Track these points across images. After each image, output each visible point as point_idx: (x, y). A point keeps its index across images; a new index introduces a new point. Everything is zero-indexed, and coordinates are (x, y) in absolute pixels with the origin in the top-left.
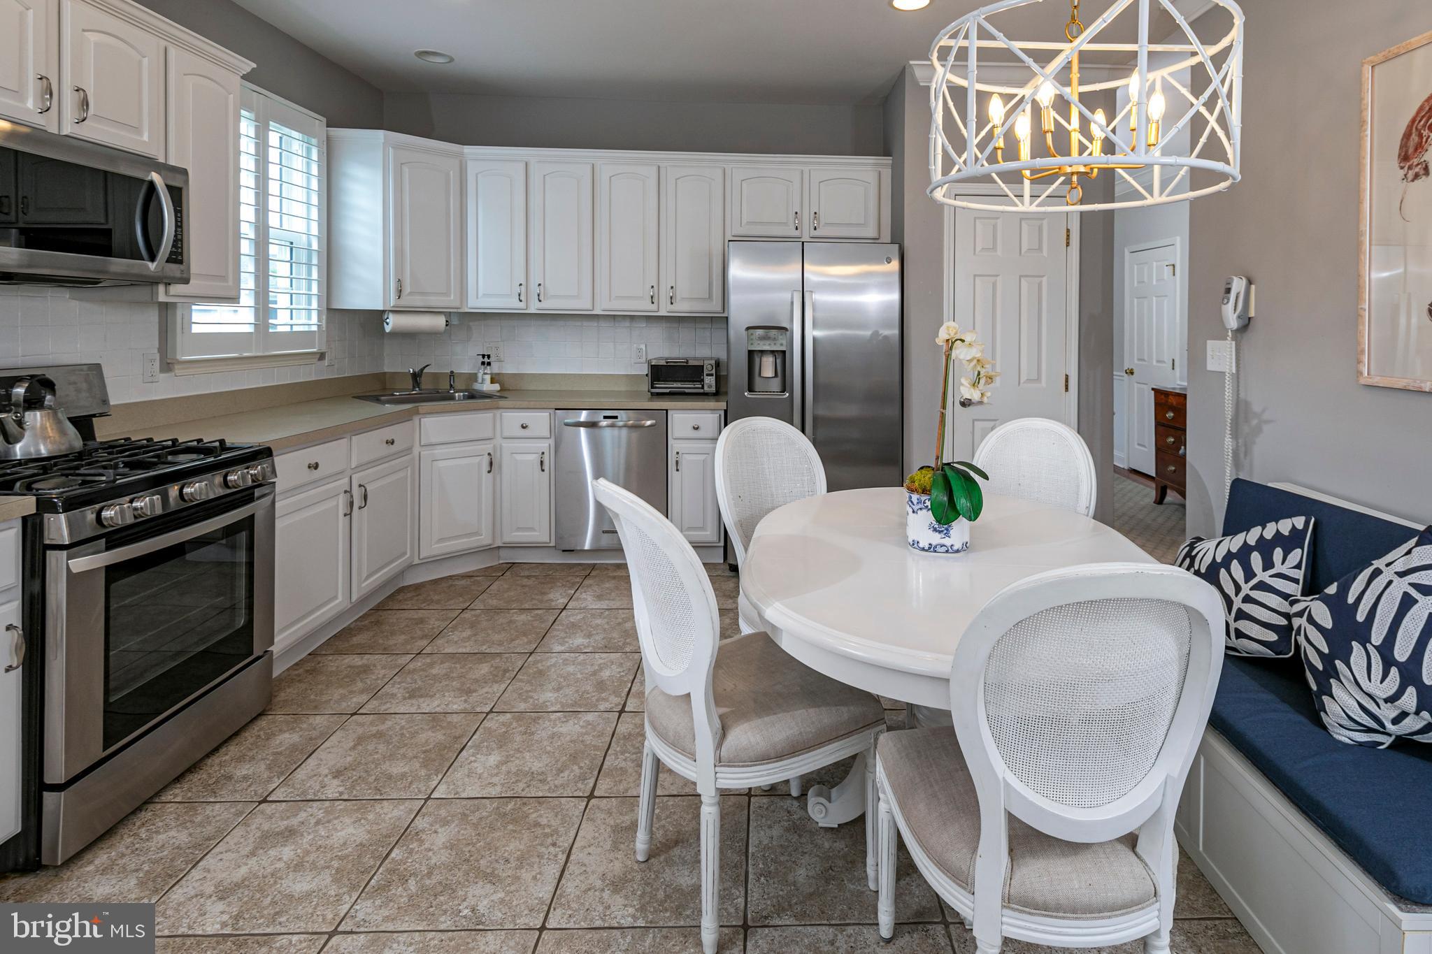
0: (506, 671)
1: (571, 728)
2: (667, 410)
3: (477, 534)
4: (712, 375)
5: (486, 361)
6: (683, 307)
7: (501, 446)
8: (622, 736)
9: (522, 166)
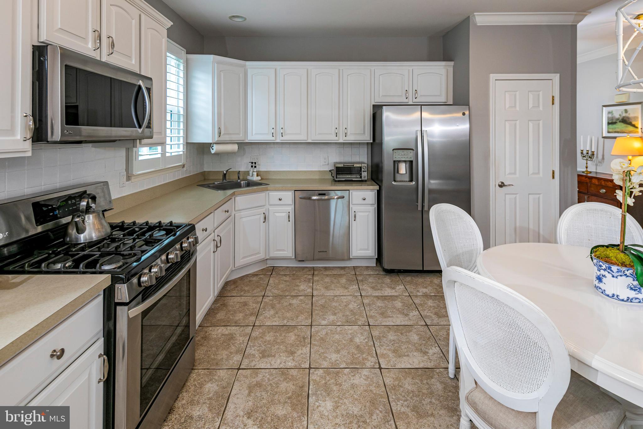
0: (304, 338)
1: (359, 380)
2: (349, 190)
3: (258, 253)
4: (365, 171)
5: (254, 165)
6: (351, 138)
7: (269, 209)
8: (390, 387)
9: (273, 71)
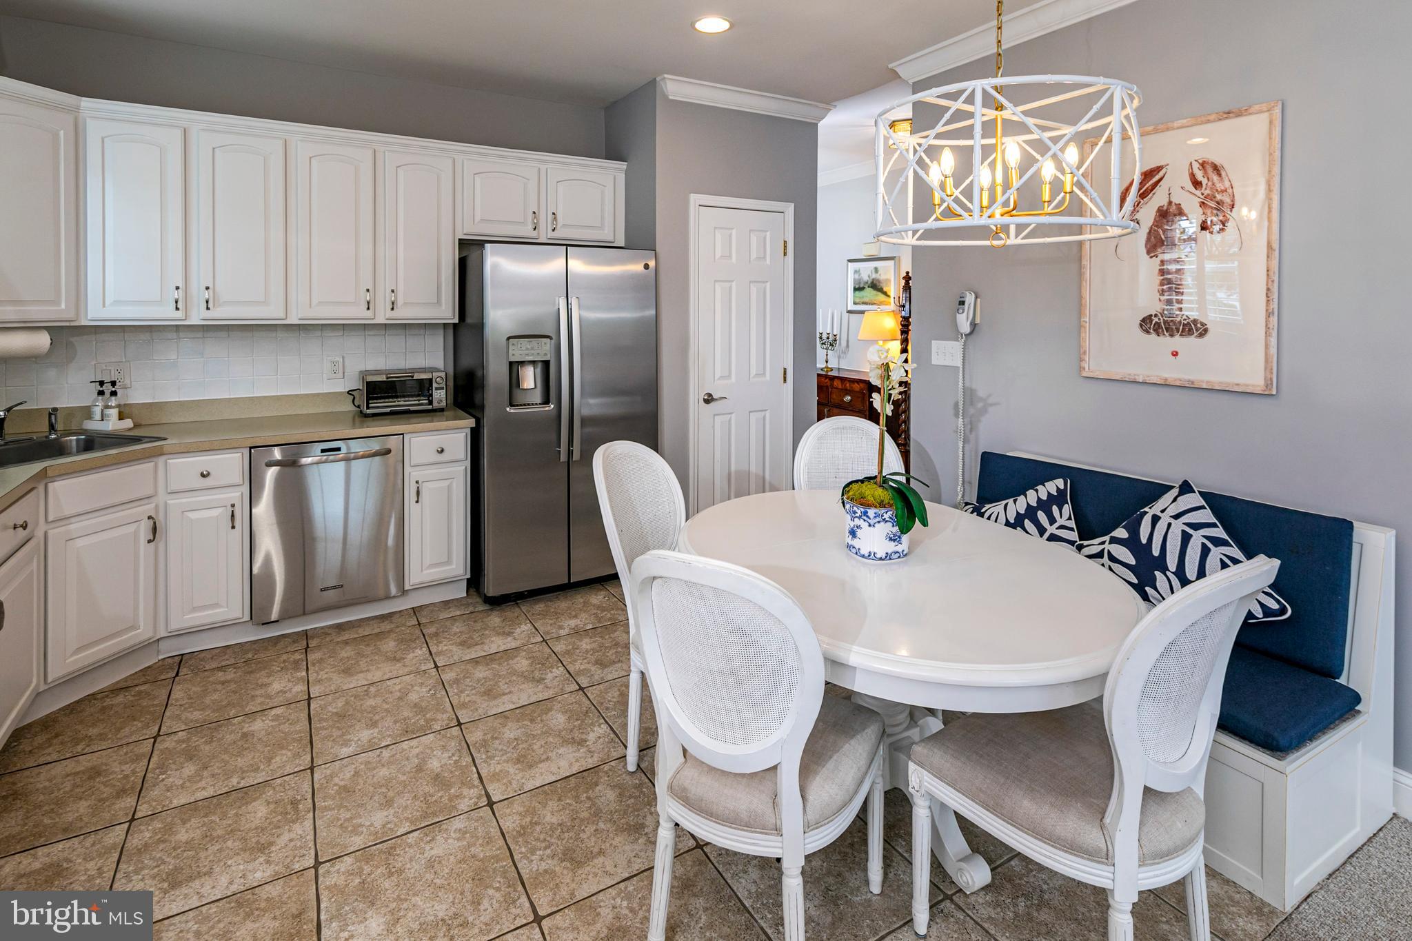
1: (445, 845)
2: (403, 434)
3: (134, 627)
4: (442, 388)
5: (109, 388)
7: (166, 503)
